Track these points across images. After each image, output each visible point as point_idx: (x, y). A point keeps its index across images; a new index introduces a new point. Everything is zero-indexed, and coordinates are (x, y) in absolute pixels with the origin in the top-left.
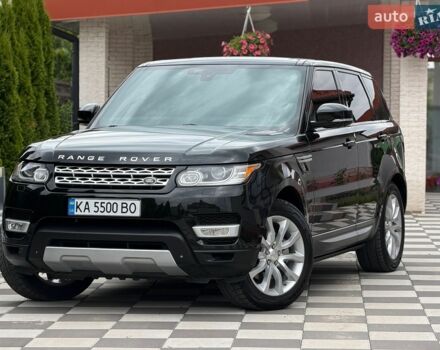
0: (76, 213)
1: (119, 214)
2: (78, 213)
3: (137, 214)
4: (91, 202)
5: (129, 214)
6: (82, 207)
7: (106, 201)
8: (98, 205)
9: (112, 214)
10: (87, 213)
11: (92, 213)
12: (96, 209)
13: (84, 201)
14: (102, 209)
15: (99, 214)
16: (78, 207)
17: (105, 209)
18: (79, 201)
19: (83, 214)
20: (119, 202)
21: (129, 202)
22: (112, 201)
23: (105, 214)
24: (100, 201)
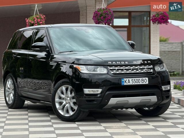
0: (125, 84)
1: (141, 83)
2: (126, 84)
3: (147, 83)
4: (130, 79)
5: (144, 83)
6: (127, 82)
7: (136, 79)
8: (133, 80)
9: (138, 83)
10: (129, 84)
11: (131, 84)
12: (132, 82)
13: (128, 79)
14: (135, 82)
15: (134, 84)
16: (125, 82)
17: (136, 82)
18: (126, 79)
19: (127, 84)
20: (141, 79)
21: (144, 79)
22: (138, 79)
23: (136, 84)
24: (134, 79)
